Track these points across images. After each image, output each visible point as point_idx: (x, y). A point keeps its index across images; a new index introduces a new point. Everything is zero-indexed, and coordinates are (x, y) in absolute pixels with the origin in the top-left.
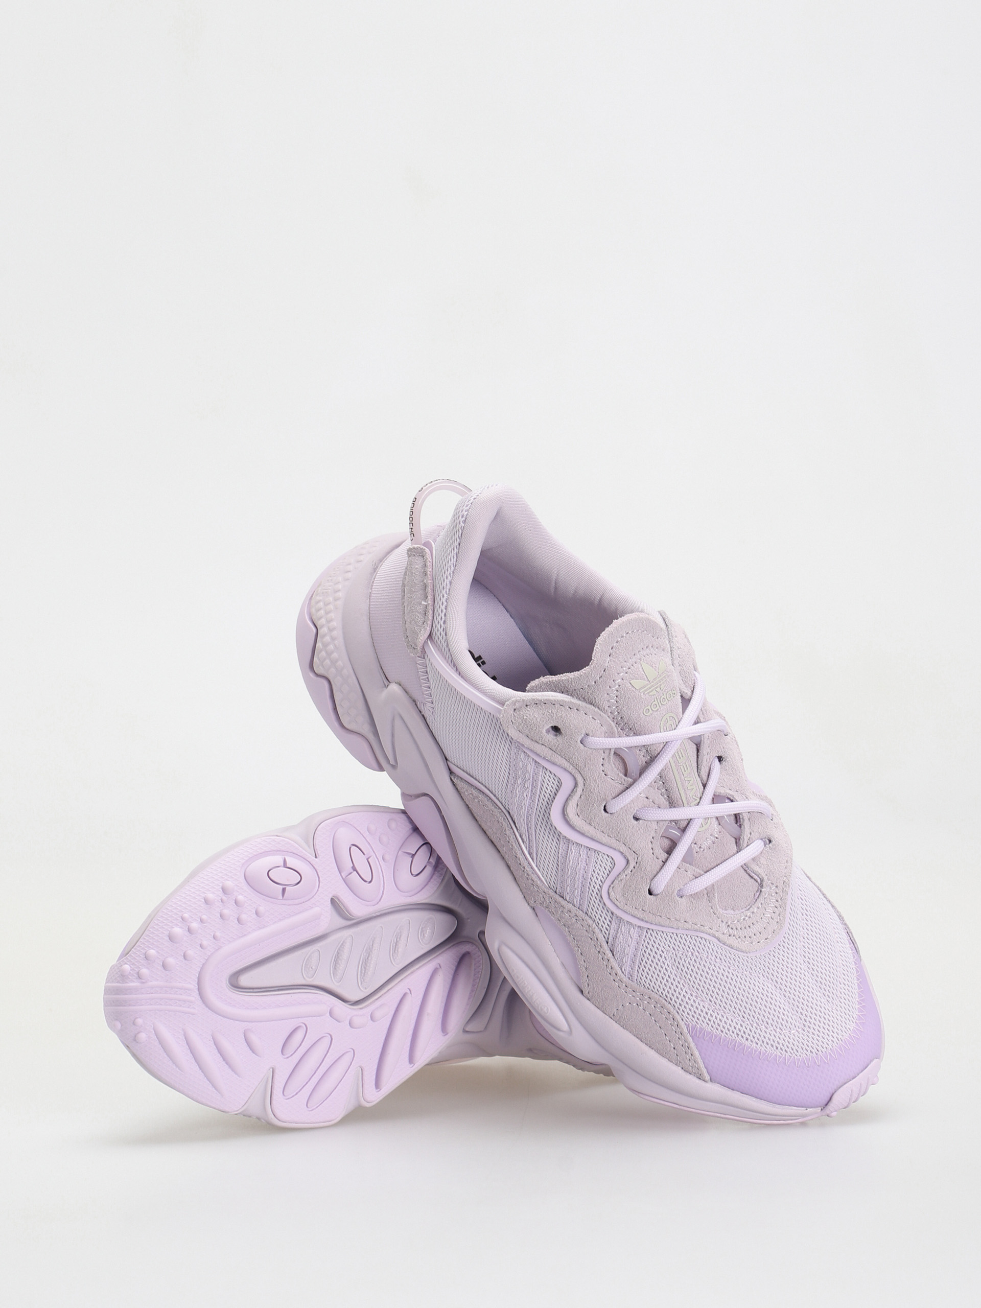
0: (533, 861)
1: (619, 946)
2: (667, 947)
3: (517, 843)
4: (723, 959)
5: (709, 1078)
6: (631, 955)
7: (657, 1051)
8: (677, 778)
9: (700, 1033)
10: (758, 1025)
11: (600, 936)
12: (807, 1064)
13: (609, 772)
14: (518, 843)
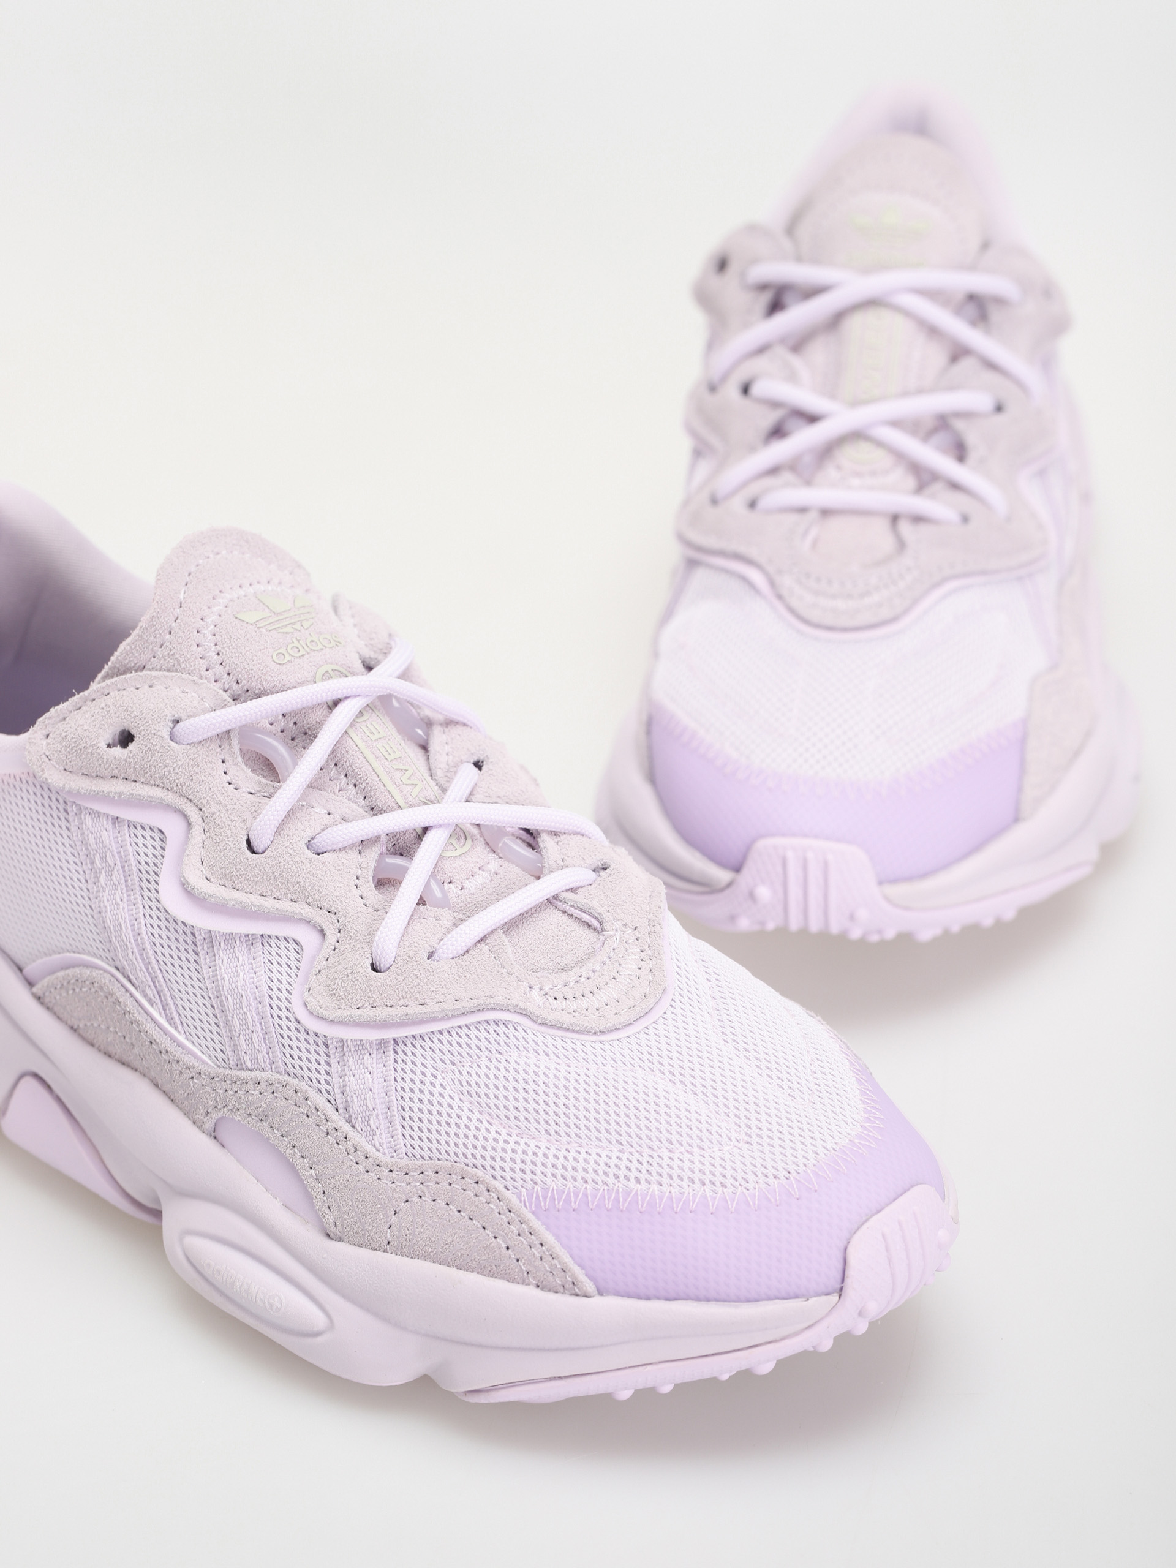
0: (179, 1032)
1: (355, 1098)
2: (440, 1065)
3: (142, 1012)
4: (550, 1053)
5: (593, 1287)
6: (381, 1109)
7: (482, 1270)
8: (375, 764)
9: (545, 1199)
10: (653, 1150)
11: (321, 1101)
12: (773, 1200)
13: (240, 782)
14: (145, 1012)
